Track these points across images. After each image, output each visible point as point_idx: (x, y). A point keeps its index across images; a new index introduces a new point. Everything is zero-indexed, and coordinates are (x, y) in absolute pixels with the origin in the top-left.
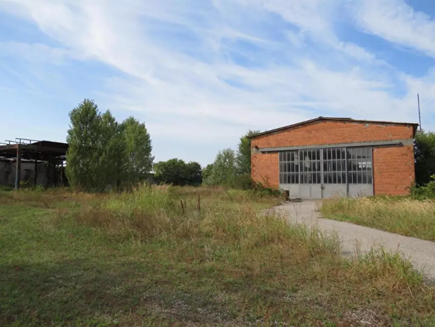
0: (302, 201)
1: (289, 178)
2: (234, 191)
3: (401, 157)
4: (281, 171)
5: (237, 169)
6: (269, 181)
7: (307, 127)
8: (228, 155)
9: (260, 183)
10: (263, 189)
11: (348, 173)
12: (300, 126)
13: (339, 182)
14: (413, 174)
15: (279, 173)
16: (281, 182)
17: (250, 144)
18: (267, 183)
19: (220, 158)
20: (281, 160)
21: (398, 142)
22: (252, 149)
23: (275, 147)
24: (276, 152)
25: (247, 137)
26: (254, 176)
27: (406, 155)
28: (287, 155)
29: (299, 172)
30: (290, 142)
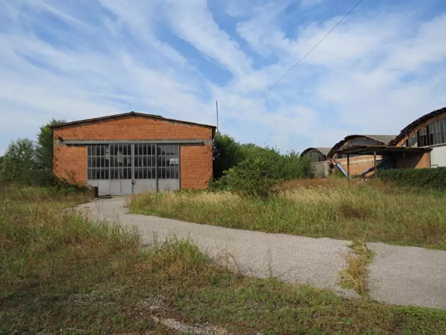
0: (111, 198)
1: (98, 173)
2: (30, 189)
3: (202, 155)
4: (89, 165)
5: (36, 164)
6: (74, 176)
7: (118, 121)
8: (25, 146)
9: (64, 179)
10: (68, 185)
11: (157, 168)
12: (110, 120)
13: (149, 177)
14: (211, 170)
15: (87, 168)
16: (89, 178)
17: (52, 135)
18: (73, 179)
19: (13, 149)
20: (89, 154)
21: (200, 141)
22: (54, 141)
23: (83, 140)
24: (84, 145)
25: (48, 126)
26: (57, 171)
27: (207, 153)
28: (98, 149)
29: (110, 168)
30: (100, 135)
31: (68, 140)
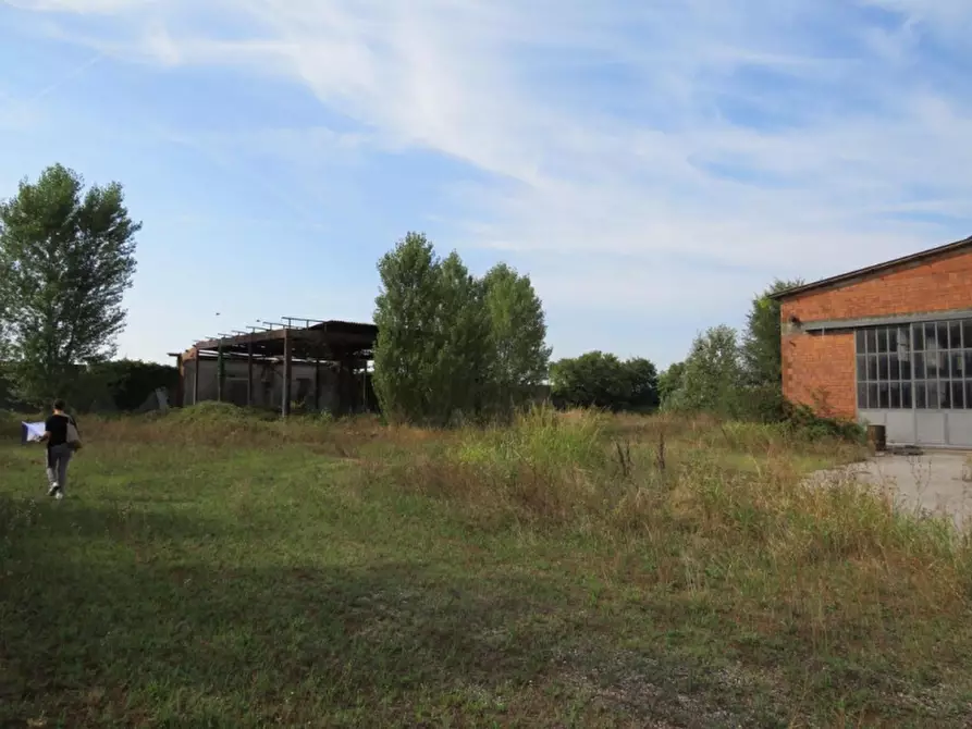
0: (922, 454)
1: (884, 394)
2: (738, 425)
4: (862, 376)
5: (745, 375)
6: (828, 401)
7: (934, 265)
8: (721, 340)
9: (806, 407)
10: (813, 421)
12: (913, 264)
15: (856, 382)
16: (862, 404)
17: (777, 314)
18: (824, 406)
19: (701, 348)
20: (860, 350)
22: (782, 325)
23: (844, 319)
24: (849, 330)
25: (769, 296)
26: (790, 390)
28: (878, 337)
29: (913, 380)
30: (886, 304)
31: (812, 322)
